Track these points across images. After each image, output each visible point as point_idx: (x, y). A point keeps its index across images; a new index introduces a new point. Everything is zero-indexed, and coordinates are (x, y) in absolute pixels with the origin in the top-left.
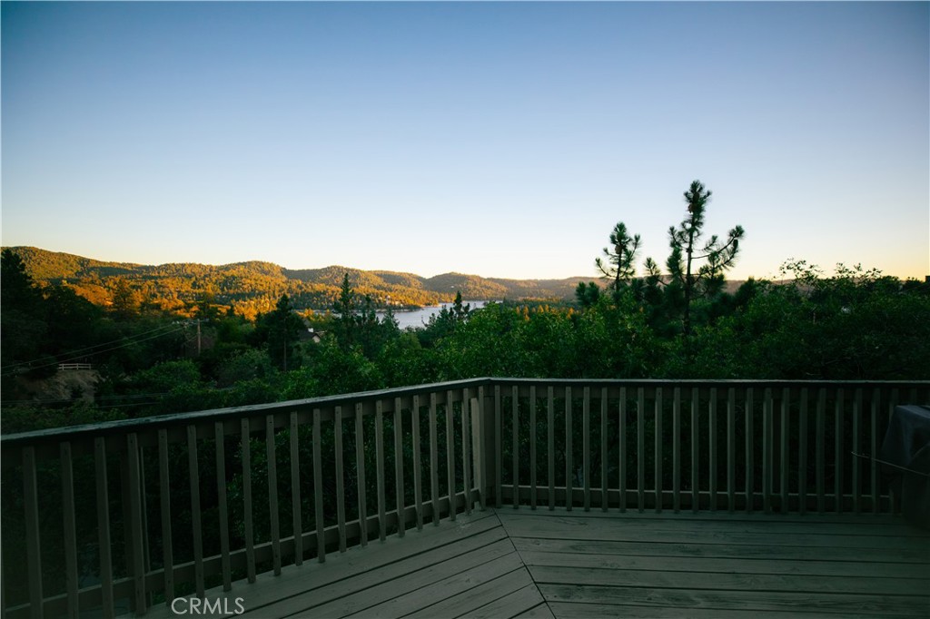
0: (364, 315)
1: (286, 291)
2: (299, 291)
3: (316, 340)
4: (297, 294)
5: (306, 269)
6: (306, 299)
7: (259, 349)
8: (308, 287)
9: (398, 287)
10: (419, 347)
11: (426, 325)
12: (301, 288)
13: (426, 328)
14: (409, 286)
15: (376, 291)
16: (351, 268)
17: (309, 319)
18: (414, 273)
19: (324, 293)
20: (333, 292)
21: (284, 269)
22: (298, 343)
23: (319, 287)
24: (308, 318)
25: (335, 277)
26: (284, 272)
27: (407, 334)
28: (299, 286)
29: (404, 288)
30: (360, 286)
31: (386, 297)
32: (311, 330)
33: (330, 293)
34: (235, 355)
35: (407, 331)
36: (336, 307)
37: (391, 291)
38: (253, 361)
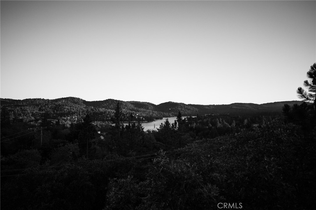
0: (129, 125)
1: (85, 112)
2: (92, 112)
3: (102, 138)
4: (91, 113)
5: (95, 101)
6: (101, 116)
7: (73, 143)
8: (96, 110)
9: (142, 109)
10: (155, 141)
11: (158, 129)
12: (93, 110)
13: (158, 131)
14: (148, 109)
15: (131, 112)
16: (118, 100)
17: (97, 126)
19: (105, 112)
20: (109, 112)
21: (85, 101)
22: (94, 140)
23: (102, 110)
25: (110, 105)
26: (84, 102)
27: (148, 134)
28: (92, 110)
29: (145, 110)
30: (123, 109)
31: (136, 114)
32: (99, 132)
33: (108, 113)
34: (60, 147)
35: (147, 132)
36: (113, 120)
37: (138, 112)
38: (69, 149)
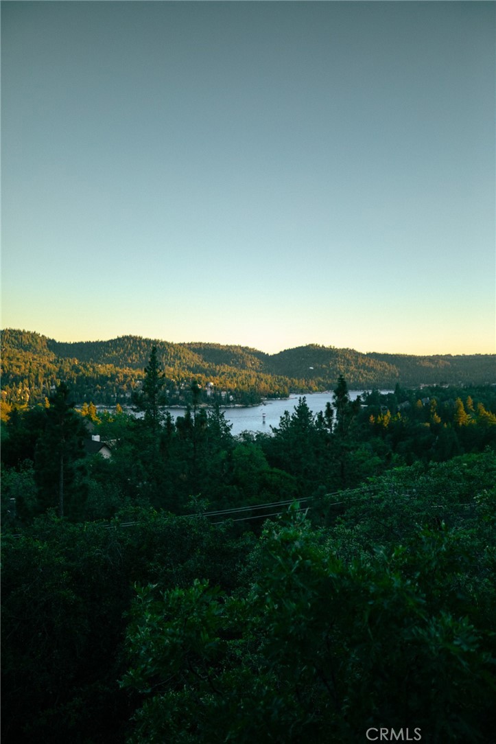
0: (188, 415)
1: (54, 375)
2: (74, 375)
3: (106, 454)
4: (71, 379)
6: (100, 389)
8: (88, 370)
9: (226, 368)
10: (266, 466)
11: (275, 430)
12: (78, 371)
13: (273, 435)
14: (243, 367)
15: (192, 375)
16: (153, 338)
17: (91, 419)
18: (251, 346)
19: (113, 378)
20: (126, 376)
21: (53, 341)
22: (80, 462)
23: (104, 369)
24: (89, 417)
25: (130, 354)
26: (52, 345)
27: (244, 444)
28: (74, 368)
29: (234, 370)
30: (167, 367)
31: (207, 384)
32: (97, 438)
33: (122, 379)
35: (242, 439)
36: (137, 402)
37: (214, 375)
38: (8, 489)
